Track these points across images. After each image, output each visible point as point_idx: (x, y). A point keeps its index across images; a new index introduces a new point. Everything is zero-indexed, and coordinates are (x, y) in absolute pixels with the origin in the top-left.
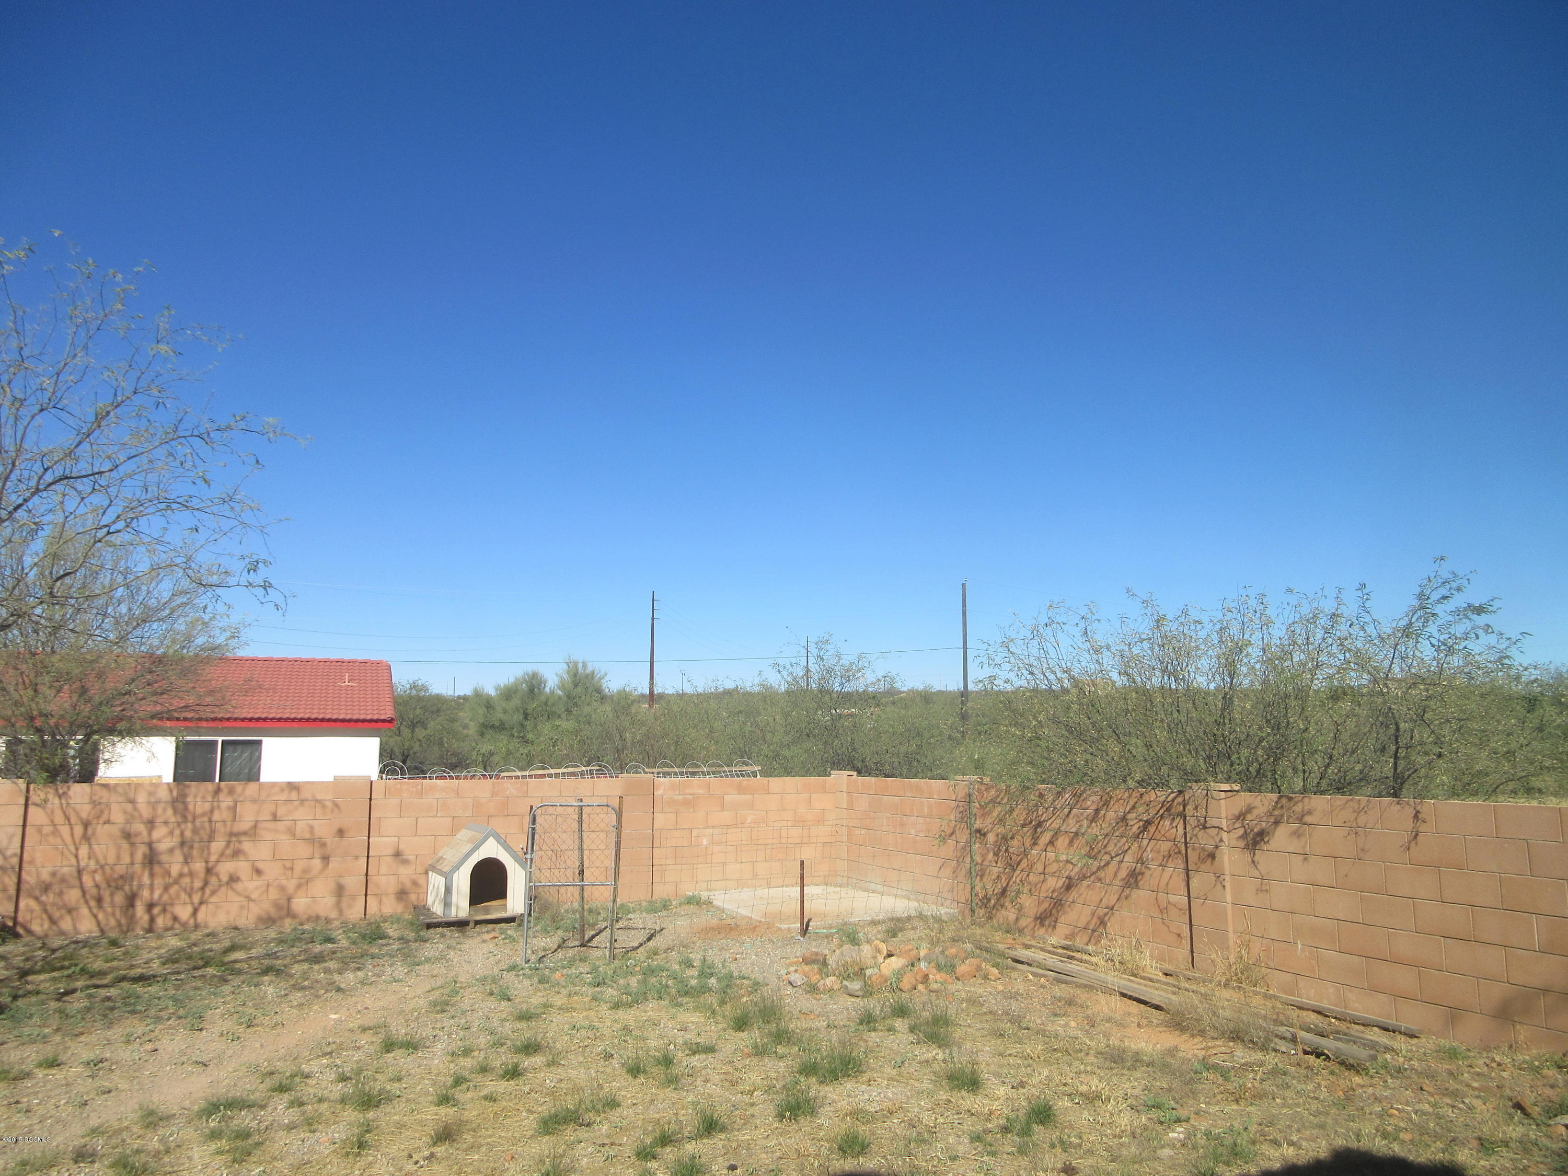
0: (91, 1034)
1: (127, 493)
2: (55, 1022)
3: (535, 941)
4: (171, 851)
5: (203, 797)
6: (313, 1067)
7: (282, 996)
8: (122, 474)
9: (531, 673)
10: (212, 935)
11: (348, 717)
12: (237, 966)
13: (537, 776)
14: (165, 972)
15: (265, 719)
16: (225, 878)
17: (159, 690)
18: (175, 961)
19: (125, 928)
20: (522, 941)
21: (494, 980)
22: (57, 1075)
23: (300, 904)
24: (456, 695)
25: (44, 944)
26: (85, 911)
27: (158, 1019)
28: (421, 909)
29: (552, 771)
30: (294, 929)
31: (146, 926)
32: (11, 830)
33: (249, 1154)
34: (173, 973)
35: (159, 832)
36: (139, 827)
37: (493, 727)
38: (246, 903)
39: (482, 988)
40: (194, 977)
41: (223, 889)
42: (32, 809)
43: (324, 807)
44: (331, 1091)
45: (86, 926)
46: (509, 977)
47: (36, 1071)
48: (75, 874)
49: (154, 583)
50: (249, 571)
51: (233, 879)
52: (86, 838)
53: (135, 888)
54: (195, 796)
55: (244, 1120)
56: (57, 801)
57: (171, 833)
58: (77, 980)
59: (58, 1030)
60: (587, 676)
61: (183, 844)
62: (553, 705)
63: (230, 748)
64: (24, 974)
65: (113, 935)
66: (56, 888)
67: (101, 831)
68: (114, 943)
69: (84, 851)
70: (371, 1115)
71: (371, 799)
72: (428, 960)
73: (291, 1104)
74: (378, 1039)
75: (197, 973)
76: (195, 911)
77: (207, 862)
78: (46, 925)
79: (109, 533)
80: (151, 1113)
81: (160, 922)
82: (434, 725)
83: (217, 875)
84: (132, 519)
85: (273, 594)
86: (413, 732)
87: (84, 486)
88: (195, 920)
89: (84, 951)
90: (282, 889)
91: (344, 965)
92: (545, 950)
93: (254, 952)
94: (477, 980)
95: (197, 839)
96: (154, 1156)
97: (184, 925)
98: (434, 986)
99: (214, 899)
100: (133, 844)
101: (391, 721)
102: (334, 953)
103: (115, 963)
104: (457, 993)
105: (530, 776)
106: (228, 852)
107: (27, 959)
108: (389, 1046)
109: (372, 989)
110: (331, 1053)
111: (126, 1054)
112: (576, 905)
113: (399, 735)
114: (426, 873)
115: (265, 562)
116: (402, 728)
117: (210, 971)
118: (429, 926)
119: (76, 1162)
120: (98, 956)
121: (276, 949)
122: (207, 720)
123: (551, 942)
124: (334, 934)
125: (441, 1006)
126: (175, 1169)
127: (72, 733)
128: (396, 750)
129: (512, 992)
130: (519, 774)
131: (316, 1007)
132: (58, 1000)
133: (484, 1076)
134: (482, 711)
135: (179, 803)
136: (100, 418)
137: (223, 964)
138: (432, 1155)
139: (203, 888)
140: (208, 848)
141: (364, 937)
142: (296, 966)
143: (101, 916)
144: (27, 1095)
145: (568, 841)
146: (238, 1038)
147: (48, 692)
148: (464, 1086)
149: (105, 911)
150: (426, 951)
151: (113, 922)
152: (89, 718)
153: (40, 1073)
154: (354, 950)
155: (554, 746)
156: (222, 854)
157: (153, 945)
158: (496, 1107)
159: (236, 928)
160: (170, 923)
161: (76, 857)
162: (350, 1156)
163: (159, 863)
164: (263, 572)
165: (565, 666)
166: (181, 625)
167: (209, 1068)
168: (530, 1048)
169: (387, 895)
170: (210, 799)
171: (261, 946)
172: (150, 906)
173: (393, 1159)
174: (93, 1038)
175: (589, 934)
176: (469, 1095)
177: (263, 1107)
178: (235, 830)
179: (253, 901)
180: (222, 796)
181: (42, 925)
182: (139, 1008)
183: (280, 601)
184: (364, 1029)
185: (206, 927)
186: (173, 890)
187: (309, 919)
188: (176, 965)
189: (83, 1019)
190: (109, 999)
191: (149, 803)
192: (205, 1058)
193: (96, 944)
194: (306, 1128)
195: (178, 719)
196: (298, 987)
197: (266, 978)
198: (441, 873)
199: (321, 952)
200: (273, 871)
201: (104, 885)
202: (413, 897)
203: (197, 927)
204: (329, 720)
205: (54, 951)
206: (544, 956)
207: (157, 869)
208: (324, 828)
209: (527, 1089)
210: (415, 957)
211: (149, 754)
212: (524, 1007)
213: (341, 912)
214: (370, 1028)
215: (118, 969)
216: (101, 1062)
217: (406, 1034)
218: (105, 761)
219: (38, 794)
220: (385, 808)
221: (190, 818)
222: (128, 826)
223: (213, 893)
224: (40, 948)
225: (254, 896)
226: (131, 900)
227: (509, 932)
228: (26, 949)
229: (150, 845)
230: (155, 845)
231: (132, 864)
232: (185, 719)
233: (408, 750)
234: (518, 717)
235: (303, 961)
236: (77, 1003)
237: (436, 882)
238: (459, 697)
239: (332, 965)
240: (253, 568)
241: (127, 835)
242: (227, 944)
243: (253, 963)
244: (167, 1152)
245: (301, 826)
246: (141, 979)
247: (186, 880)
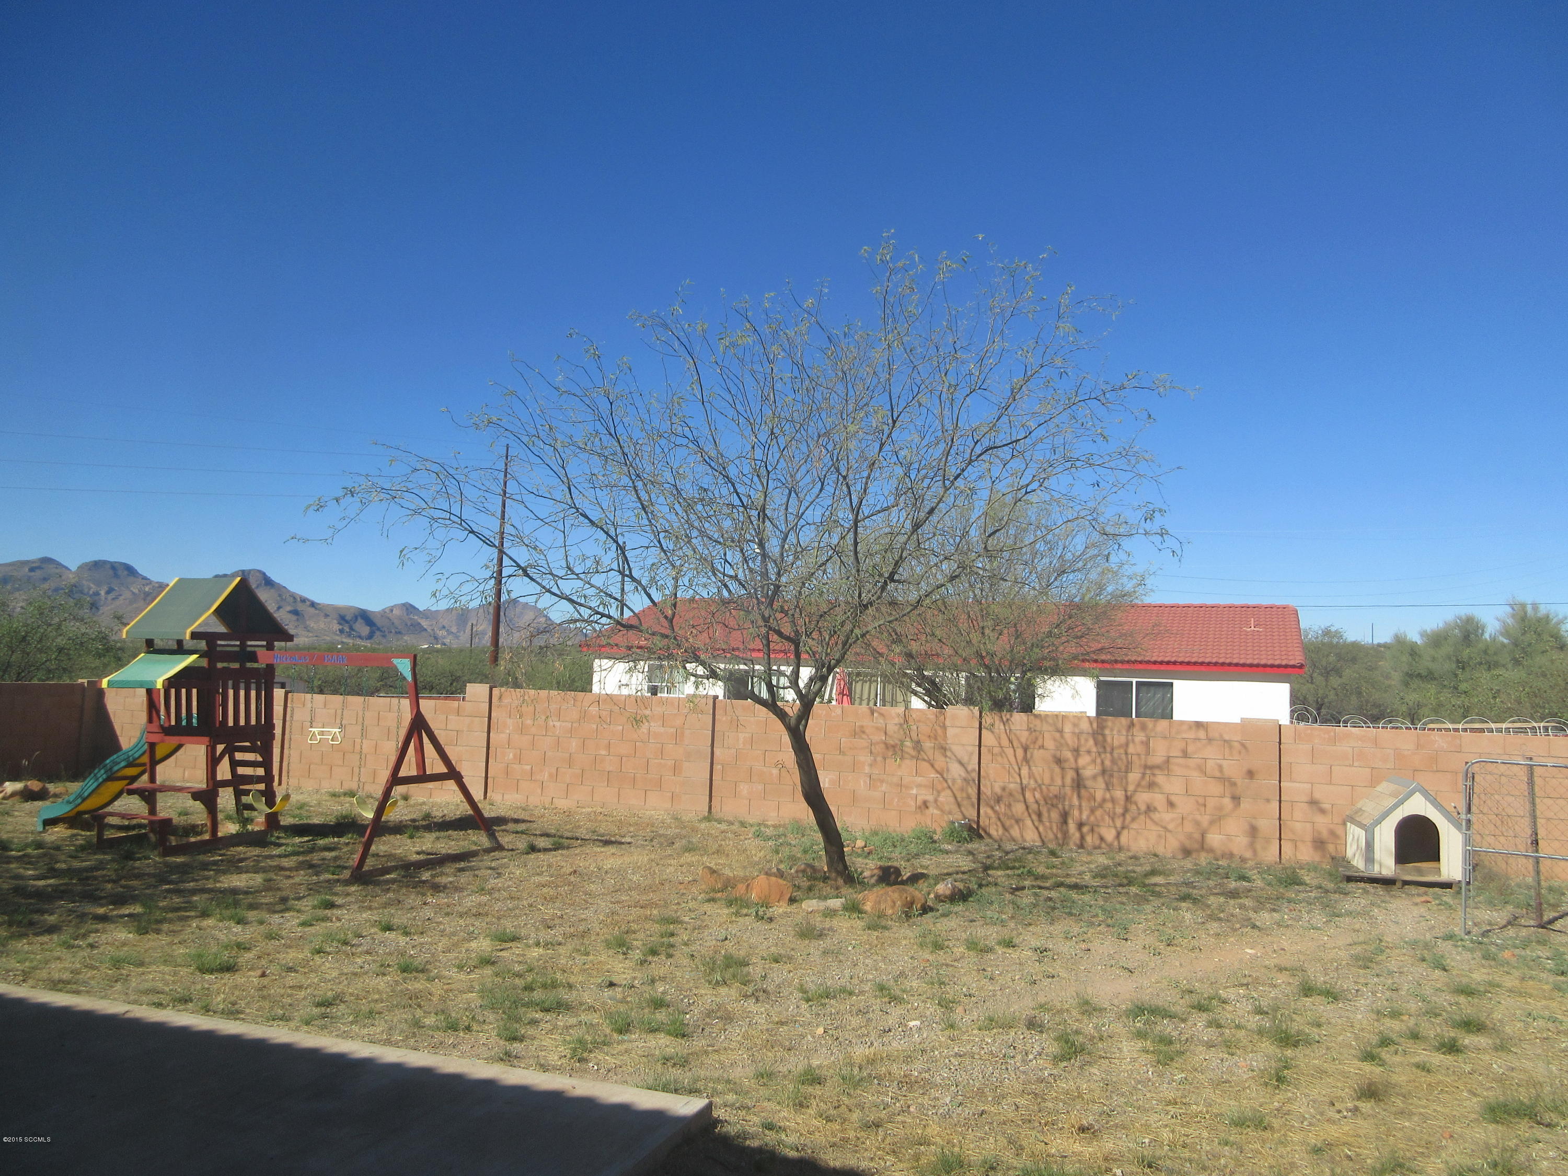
0: (1037, 926)
1: (1038, 456)
2: (1010, 910)
3: (1476, 912)
4: (1094, 777)
5: (1119, 731)
6: (1230, 994)
7: (1199, 923)
8: (1034, 440)
9: (1464, 617)
10: (1135, 857)
11: (1256, 662)
12: (1157, 889)
13: (1472, 730)
14: (1095, 884)
15: (1175, 663)
16: (1143, 808)
17: (1079, 634)
18: (1104, 877)
19: (1061, 842)
20: (1461, 913)
21: (1426, 946)
22: (1014, 954)
23: (1215, 839)
24: (1375, 642)
25: (999, 846)
26: (1028, 822)
27: (1091, 924)
28: (1340, 860)
29: (1493, 726)
30: (1210, 863)
31: (1078, 842)
32: (970, 749)
33: (1172, 1059)
34: (1103, 887)
35: (1084, 760)
36: (1068, 755)
37: (1419, 675)
38: (1163, 833)
39: (1412, 953)
40: (1120, 893)
41: (1142, 817)
42: (984, 731)
43: (1231, 747)
44: (1248, 1021)
45: (1031, 837)
46: (1445, 947)
47: (997, 947)
48: (1020, 790)
49: (1070, 538)
50: (1146, 520)
51: (1150, 809)
52: (1026, 760)
53: (1067, 807)
54: (1112, 730)
55: (1166, 1027)
56: (1002, 727)
57: (1094, 761)
58: (1025, 880)
59: (1012, 917)
60: (1539, 620)
61: (1104, 772)
62: (1495, 654)
63: (1144, 689)
64: (986, 868)
65: (1052, 846)
66: (1006, 800)
67: (1037, 754)
68: (1053, 853)
69: (1025, 771)
70: (1289, 1053)
71: (1280, 743)
72: (1349, 913)
73: (1210, 1024)
74: (1296, 981)
75: (1121, 890)
76: (1118, 835)
77: (1126, 791)
78: (1001, 831)
79: (1026, 493)
80: (1087, 1003)
81: (1089, 839)
82: (1349, 673)
83: (1136, 804)
84: (1045, 479)
85: (1170, 542)
86: (1327, 681)
87: (1005, 453)
88: (1119, 842)
89: (1030, 857)
90: (1197, 823)
91: (1260, 904)
92: (1490, 924)
93: (1172, 879)
94: (1406, 943)
95: (1115, 768)
96: (1090, 1040)
97: (1110, 845)
98: (1356, 940)
99: (1134, 826)
100: (1063, 769)
101: (1301, 666)
102: (1250, 891)
103: (1054, 871)
104: (1382, 951)
105: (1465, 730)
106: (1144, 783)
107: (988, 857)
108: (1307, 990)
109: (1289, 932)
110: (1247, 985)
111: (1066, 948)
112: (1529, 880)
113: (1312, 683)
114: (1344, 824)
115: (1160, 511)
116: (1315, 675)
117: (1134, 890)
118: (1349, 879)
119: (1028, 1029)
120: (1041, 863)
121: (1192, 879)
122: (1122, 662)
123: (1500, 916)
124: (1249, 874)
125: (1365, 962)
126: (1108, 1055)
127: (1013, 672)
128: (1311, 699)
129: (1448, 962)
130: (1451, 726)
131: (1232, 939)
132: (1012, 893)
133: (1415, 1043)
134: (1405, 658)
135: (1098, 734)
136: (1014, 394)
137: (1145, 885)
138: (1356, 1109)
139: (1124, 815)
140: (1126, 777)
141: (1280, 881)
142: (1212, 898)
143: (1041, 829)
144: (991, 966)
145: (1518, 806)
146: (1159, 954)
147: (991, 634)
148: (1392, 1048)
149: (1043, 825)
150: (1347, 905)
151: (1051, 836)
152: (1024, 658)
153: (1000, 950)
154: (1270, 891)
155: (1495, 698)
156: (1138, 785)
157: (1085, 859)
158: (1430, 1079)
159: (1156, 855)
160: (1097, 842)
161: (1020, 775)
162: (1269, 1087)
163: (1085, 787)
164: (1159, 520)
165: (1508, 609)
166: (1093, 576)
167: (1135, 975)
168: (1471, 1025)
169: (1303, 842)
170: (1124, 733)
171: (1178, 874)
172: (1080, 825)
173: (1314, 1102)
174: (1038, 929)
175: (1548, 915)
176: (1398, 1059)
177: (1184, 1020)
178: (1149, 763)
179: (1170, 831)
180: (1136, 730)
181: (997, 831)
182: (1074, 911)
183: (1176, 547)
184: (1281, 969)
185: (1129, 850)
186: (1099, 813)
187: (1223, 856)
188: (1104, 880)
189: (1030, 912)
190: (1050, 899)
191: (1074, 733)
192: (1130, 966)
193: (1038, 852)
194: (1224, 1049)
195: (1096, 661)
196: (1213, 917)
197: (1183, 904)
198: (1361, 825)
199: (1236, 889)
200: (1185, 806)
201: (1042, 802)
202: (1331, 848)
203: (1120, 849)
204: (1237, 665)
205: (1007, 853)
206: (1490, 931)
207: (1083, 792)
208: (1233, 768)
209: (1468, 1068)
210: (1335, 908)
211: (1073, 691)
212: (1465, 980)
213: (1255, 852)
214: (1286, 969)
215: (1056, 876)
216: (1045, 950)
217: (1325, 982)
218: (1039, 696)
219: (988, 719)
220: (1296, 754)
221: (1108, 749)
222: (1059, 752)
223: (1133, 819)
224: (997, 850)
225: (1170, 827)
226: (1065, 816)
227: (1444, 899)
228: (987, 848)
229: (1077, 771)
230: (1081, 771)
231: (1064, 786)
232: (1103, 662)
233: (1322, 699)
234: (1450, 666)
235: (1218, 894)
236: (1026, 899)
237: (1355, 836)
238: (1379, 645)
239: (1248, 902)
240: (1149, 518)
241: (1059, 761)
242: (1148, 868)
243: (1171, 888)
244: (1101, 1039)
245: (1210, 764)
246: (1075, 887)
247: (1109, 805)
